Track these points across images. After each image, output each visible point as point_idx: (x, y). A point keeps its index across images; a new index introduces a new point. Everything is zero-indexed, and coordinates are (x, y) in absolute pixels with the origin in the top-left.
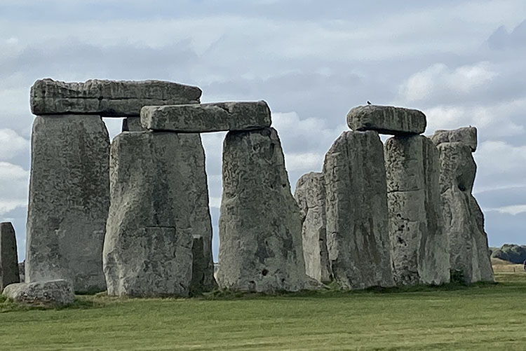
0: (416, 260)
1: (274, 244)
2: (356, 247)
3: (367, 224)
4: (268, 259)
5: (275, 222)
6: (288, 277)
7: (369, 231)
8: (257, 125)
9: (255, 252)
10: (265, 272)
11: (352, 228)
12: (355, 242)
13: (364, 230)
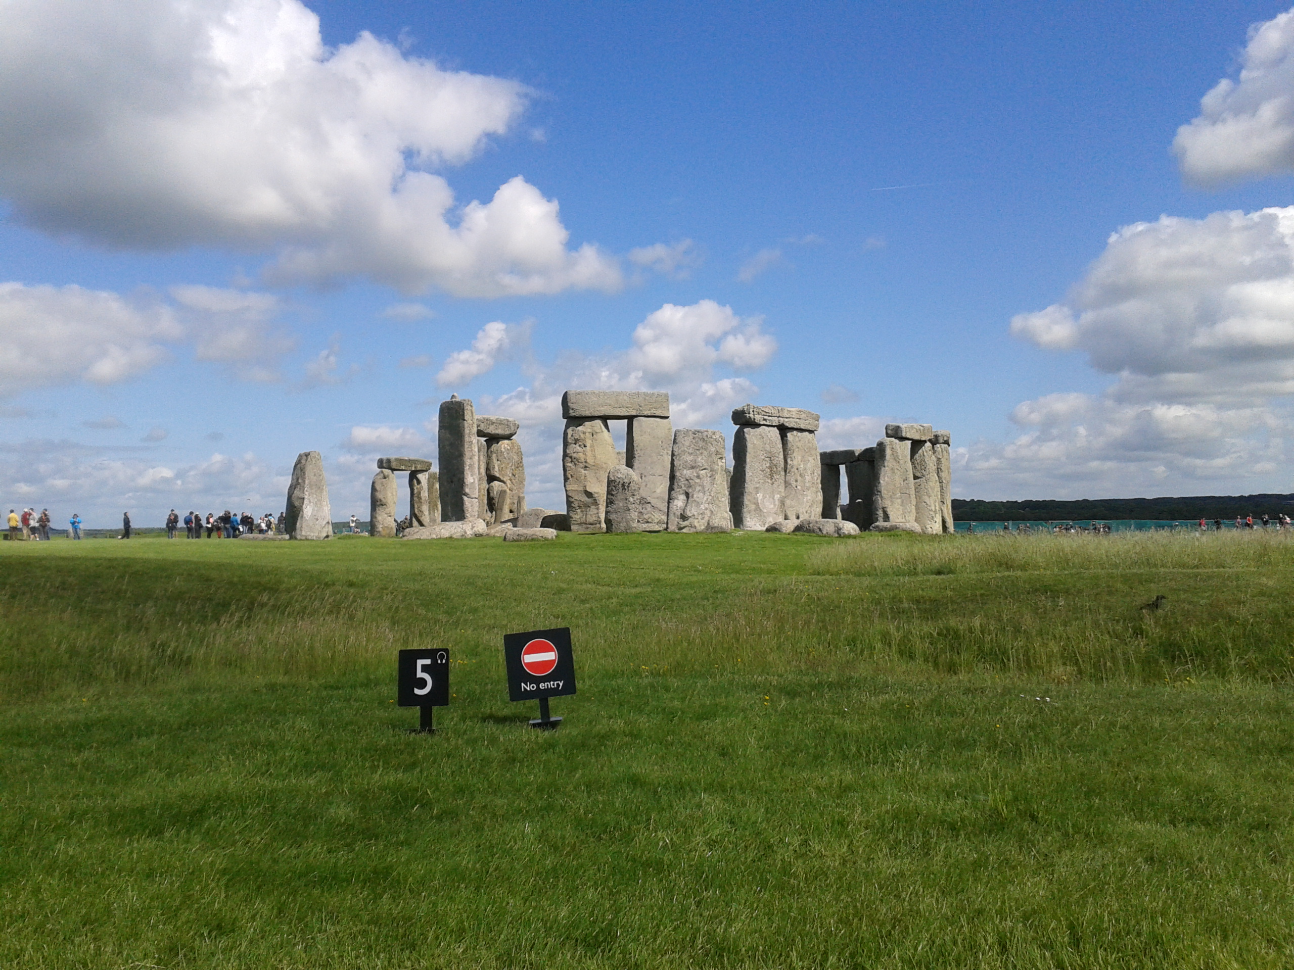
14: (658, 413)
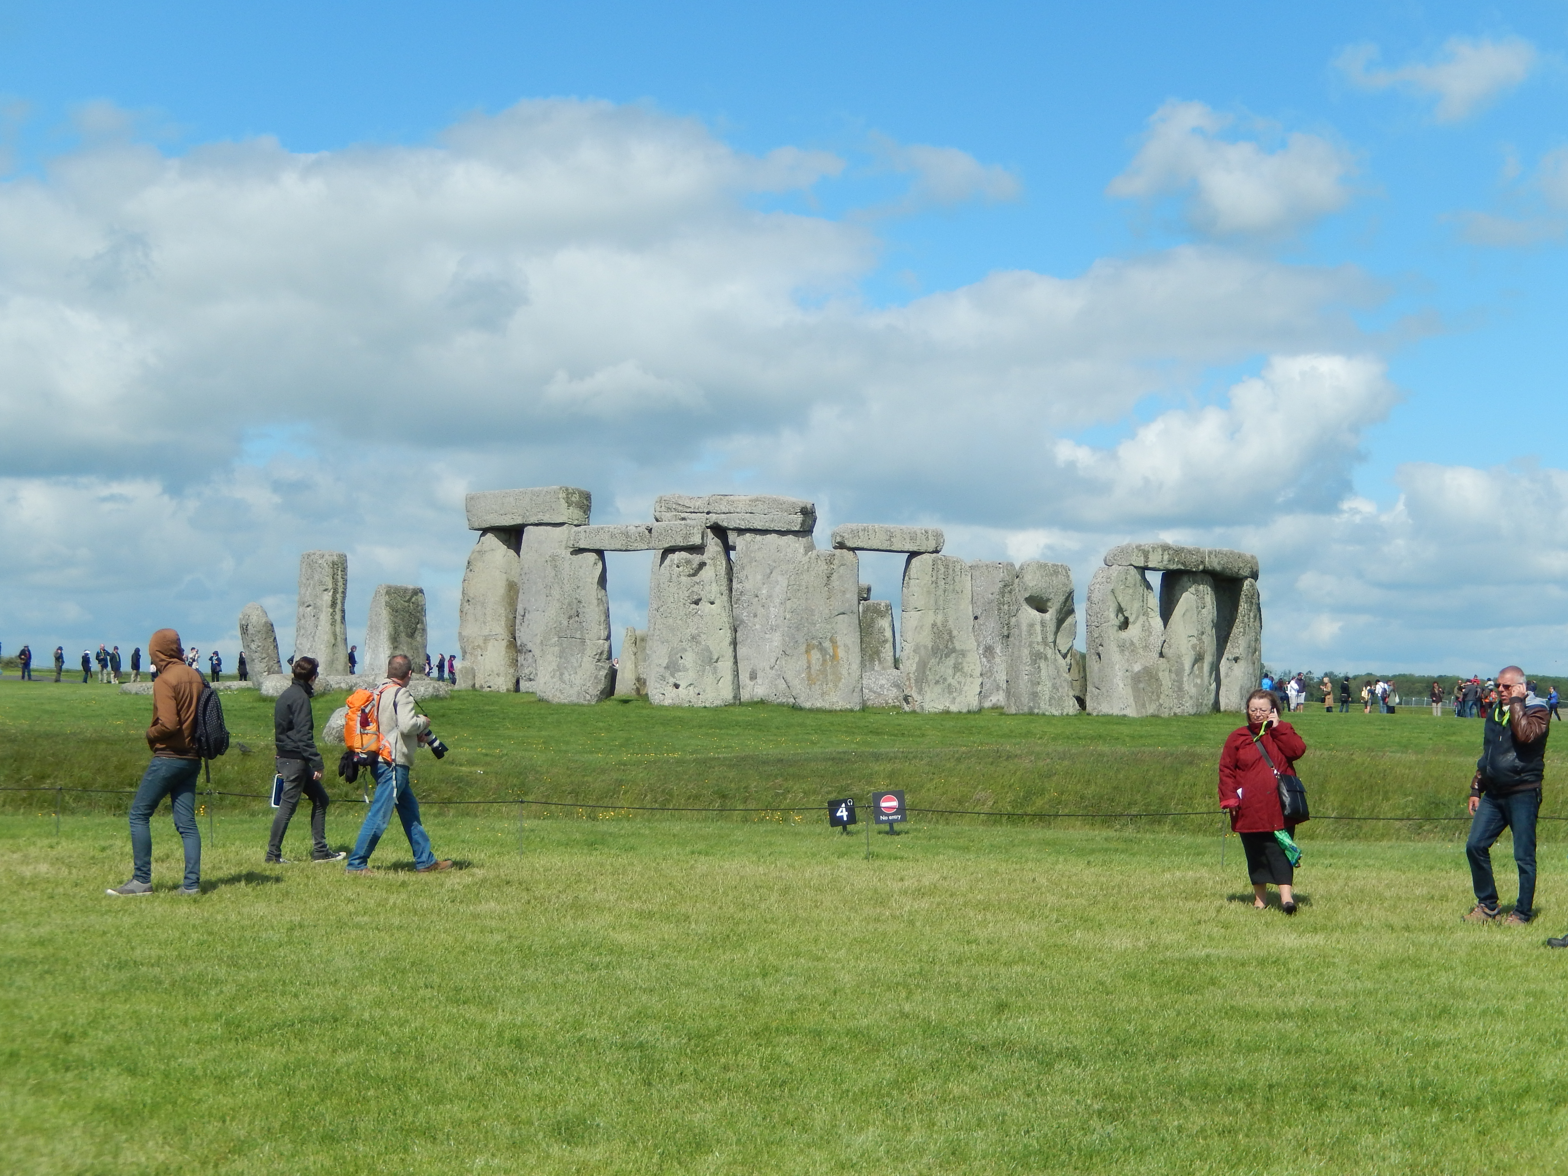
2: (809, 667)
3: (827, 644)
4: (680, 673)
5: (693, 638)
6: (704, 691)
7: (831, 651)
8: (682, 544)
9: (665, 665)
10: (677, 686)
11: (803, 648)
12: (809, 662)
13: (823, 650)
14: (546, 519)
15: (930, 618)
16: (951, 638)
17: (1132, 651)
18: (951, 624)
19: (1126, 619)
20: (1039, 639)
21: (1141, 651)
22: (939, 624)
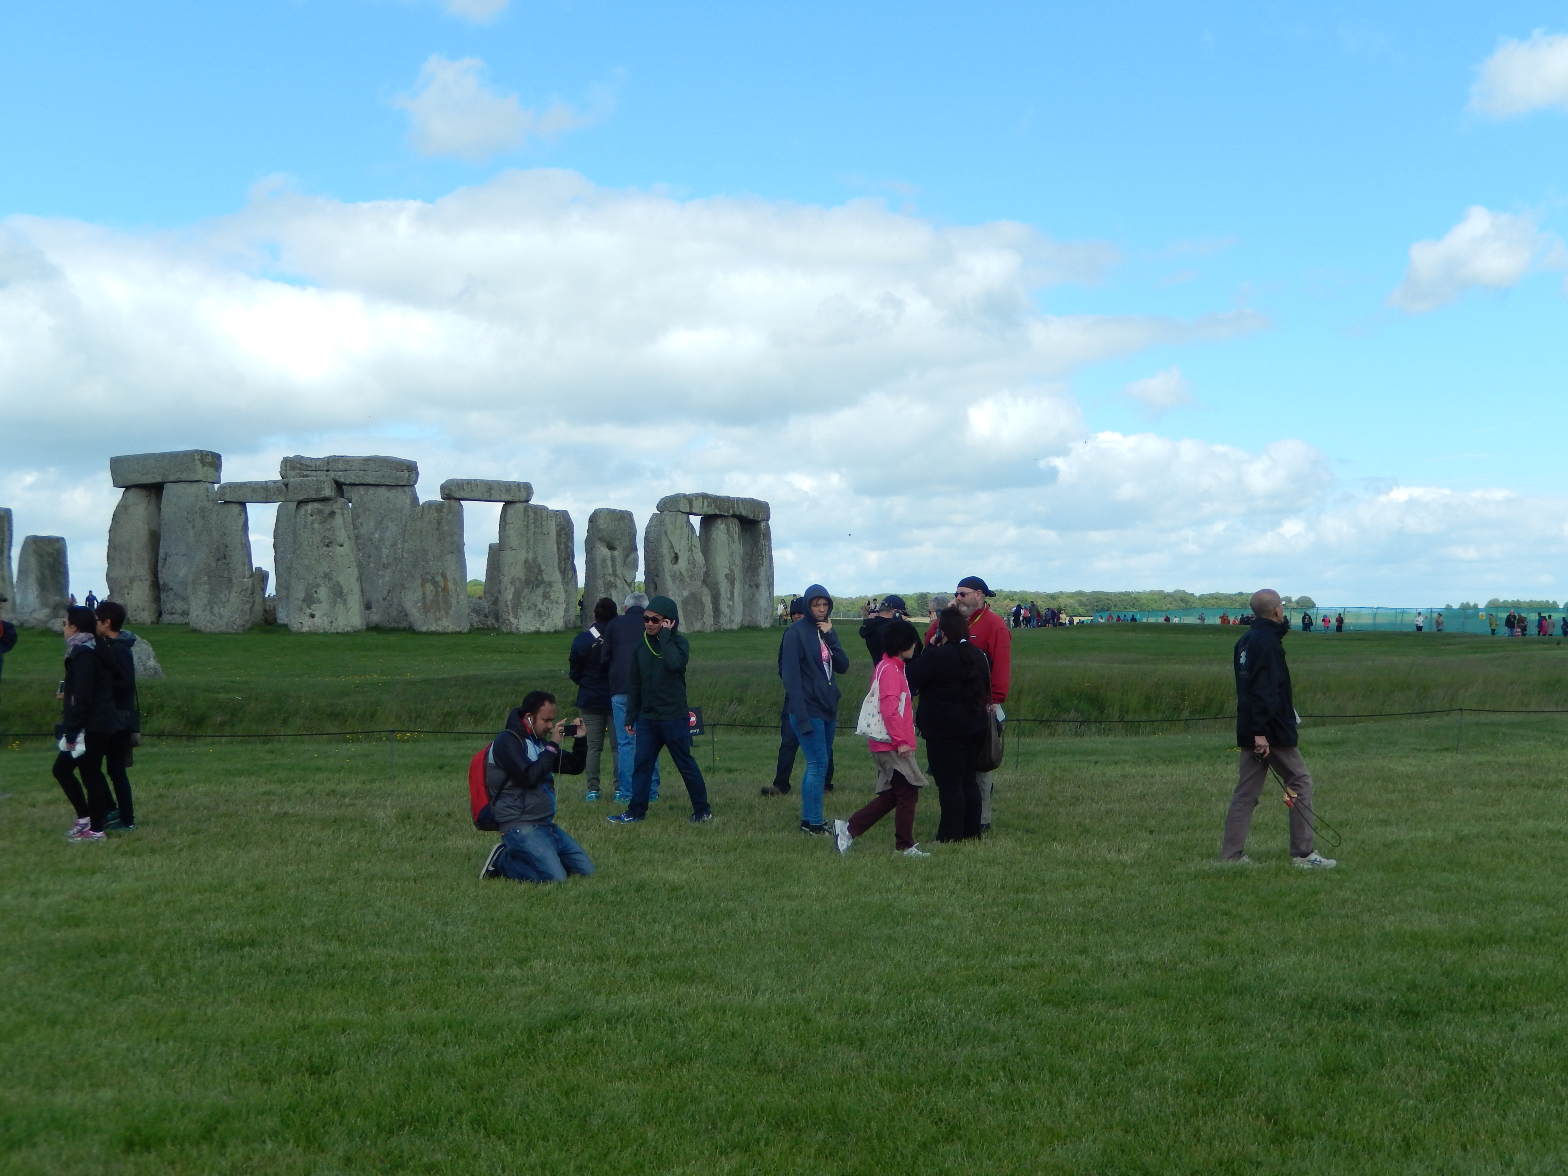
0: (508, 609)
1: (323, 593)
2: (424, 598)
3: (439, 578)
4: (315, 605)
5: (325, 575)
6: (336, 620)
7: (442, 584)
8: (314, 497)
9: (302, 598)
10: (313, 616)
11: (419, 582)
12: (424, 594)
13: (435, 584)
14: (184, 477)
15: (523, 555)
16: (541, 571)
17: (681, 580)
18: (540, 560)
19: (676, 554)
20: (611, 572)
21: (688, 580)
22: (530, 560)
